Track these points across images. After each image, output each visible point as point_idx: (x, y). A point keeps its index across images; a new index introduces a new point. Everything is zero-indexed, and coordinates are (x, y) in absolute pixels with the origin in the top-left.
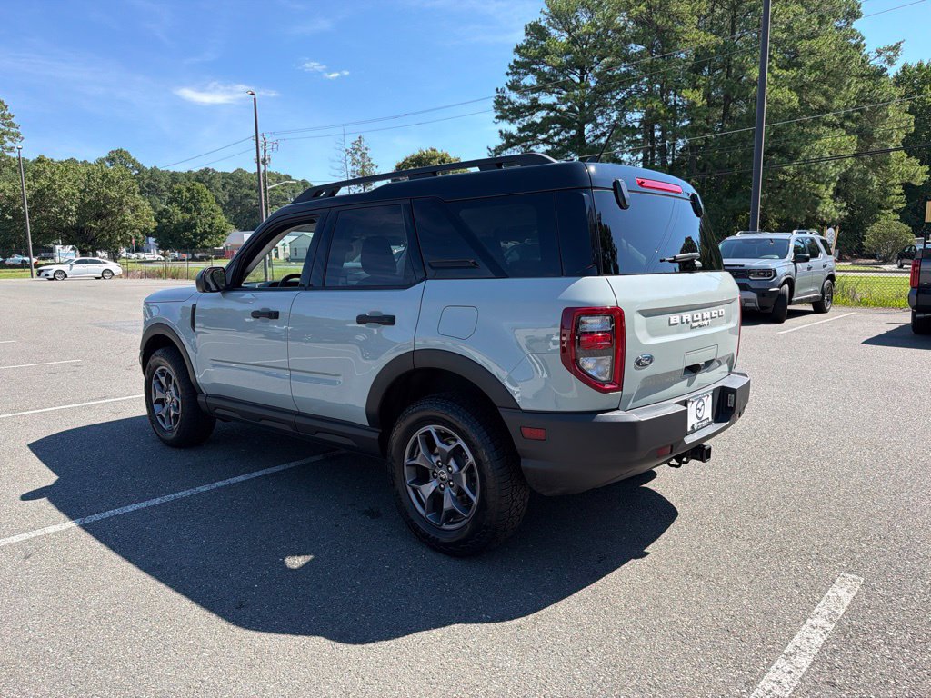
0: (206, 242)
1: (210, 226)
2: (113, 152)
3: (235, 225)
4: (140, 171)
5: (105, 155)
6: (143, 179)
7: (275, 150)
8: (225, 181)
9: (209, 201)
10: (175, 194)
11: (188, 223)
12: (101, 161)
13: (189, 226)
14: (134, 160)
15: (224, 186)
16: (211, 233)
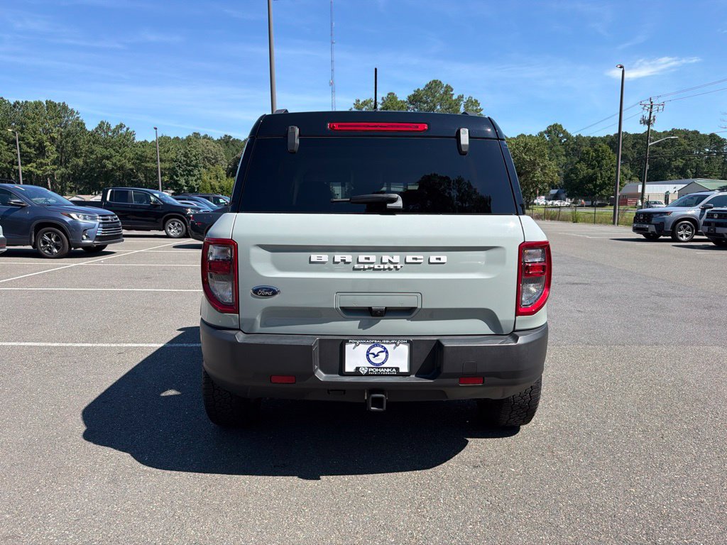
0: (603, 192)
1: (609, 179)
2: (550, 126)
3: (639, 178)
4: (568, 139)
5: (545, 129)
6: (569, 145)
7: (660, 111)
8: (635, 141)
9: (611, 157)
10: (584, 154)
11: (591, 177)
12: (541, 134)
13: (591, 179)
14: (564, 131)
15: (634, 146)
16: (609, 184)
